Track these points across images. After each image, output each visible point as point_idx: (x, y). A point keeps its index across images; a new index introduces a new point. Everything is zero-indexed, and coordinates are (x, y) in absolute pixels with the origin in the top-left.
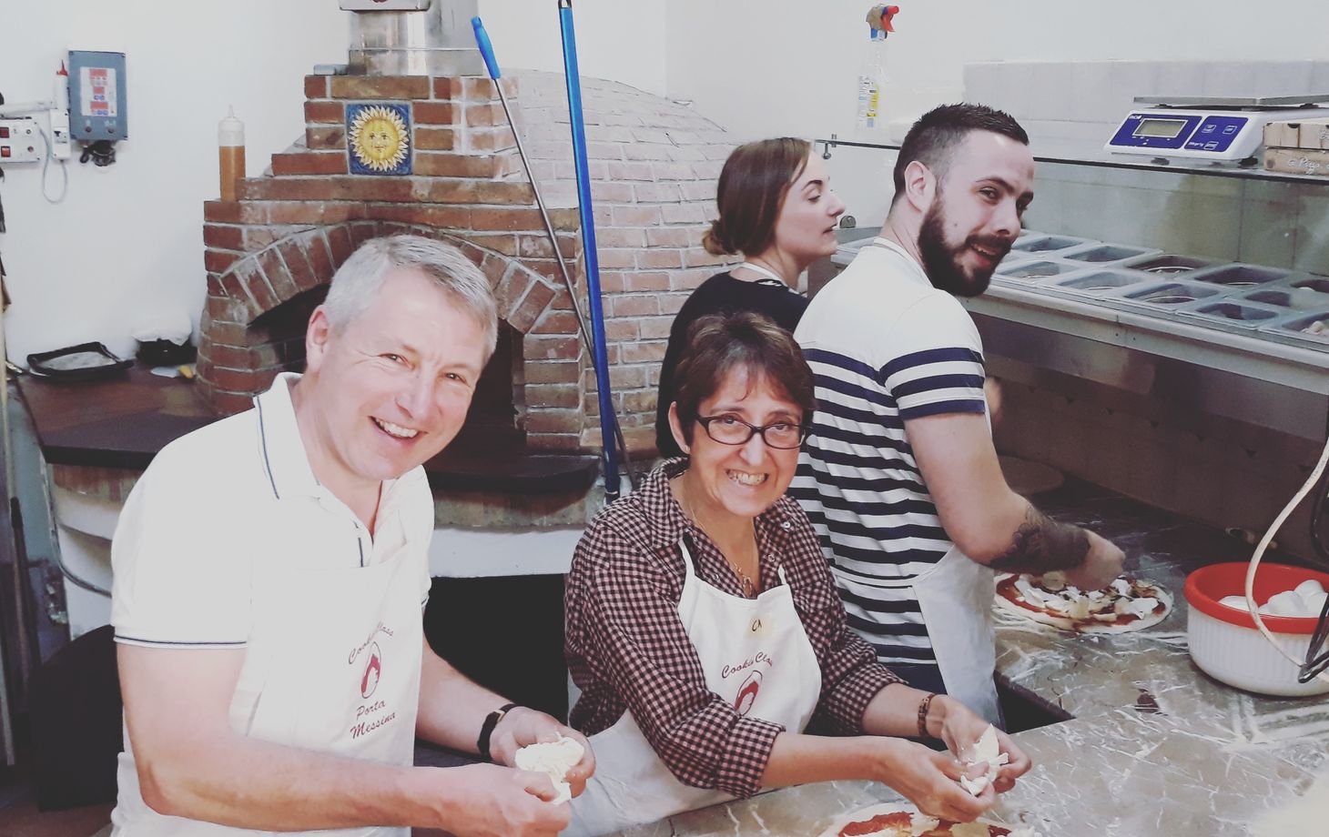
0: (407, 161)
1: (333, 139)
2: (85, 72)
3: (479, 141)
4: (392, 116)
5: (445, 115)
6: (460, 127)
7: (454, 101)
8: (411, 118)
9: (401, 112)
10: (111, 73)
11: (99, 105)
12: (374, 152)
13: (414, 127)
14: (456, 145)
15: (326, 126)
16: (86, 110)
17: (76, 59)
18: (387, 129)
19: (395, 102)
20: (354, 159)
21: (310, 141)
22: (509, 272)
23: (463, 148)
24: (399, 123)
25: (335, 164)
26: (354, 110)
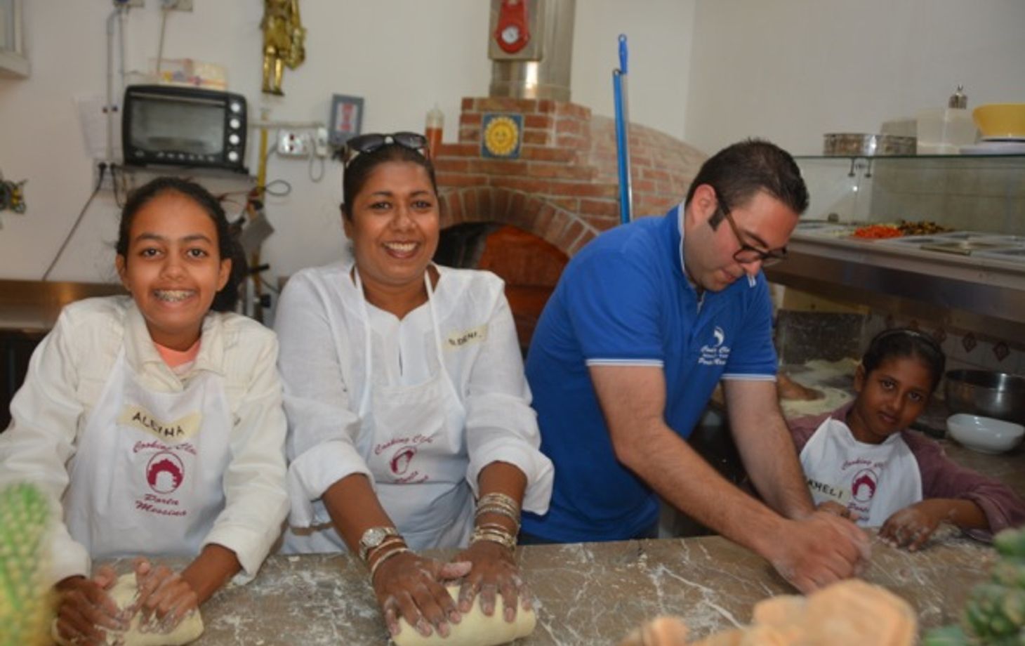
0: (517, 151)
1: (474, 135)
2: (340, 107)
3: (562, 141)
4: (511, 122)
5: (543, 123)
6: (552, 132)
7: (550, 115)
8: (523, 123)
9: (517, 120)
10: (355, 109)
11: (346, 126)
12: (497, 144)
13: (524, 129)
14: (547, 141)
15: (471, 127)
16: (339, 128)
17: (337, 99)
18: (507, 131)
19: (514, 114)
20: (485, 148)
21: (461, 137)
22: (571, 223)
23: (552, 144)
24: (514, 127)
25: (473, 151)
26: (488, 119)
